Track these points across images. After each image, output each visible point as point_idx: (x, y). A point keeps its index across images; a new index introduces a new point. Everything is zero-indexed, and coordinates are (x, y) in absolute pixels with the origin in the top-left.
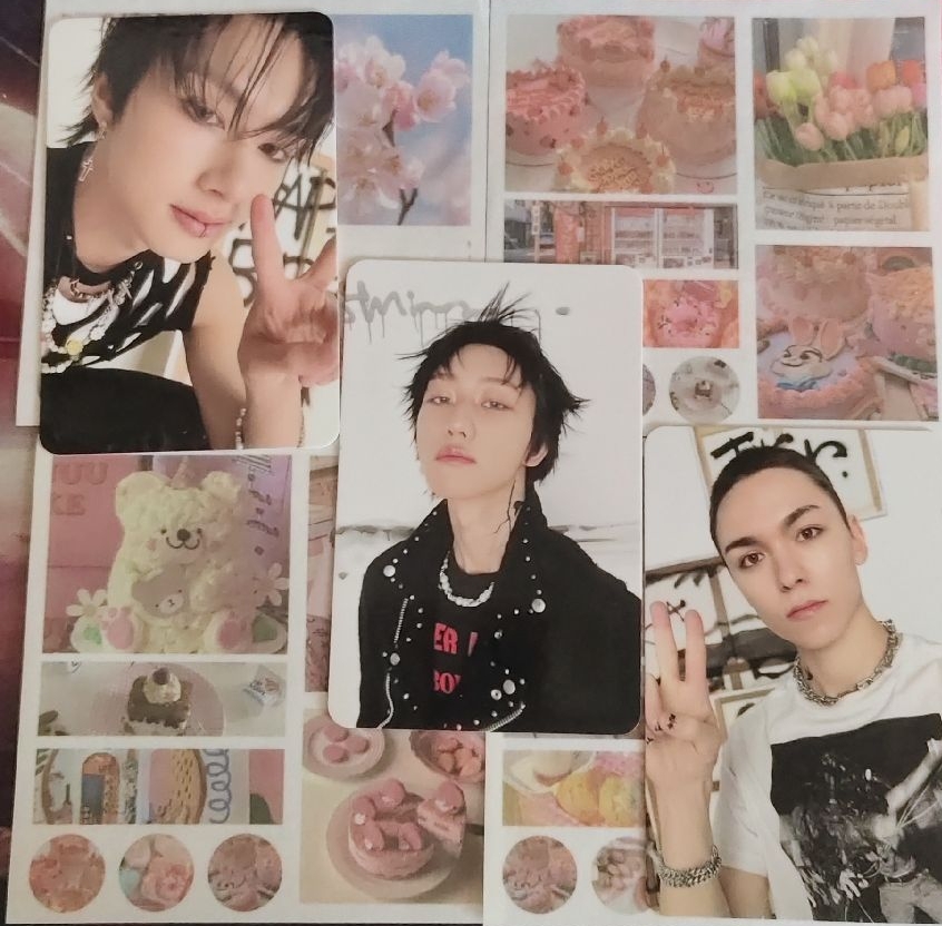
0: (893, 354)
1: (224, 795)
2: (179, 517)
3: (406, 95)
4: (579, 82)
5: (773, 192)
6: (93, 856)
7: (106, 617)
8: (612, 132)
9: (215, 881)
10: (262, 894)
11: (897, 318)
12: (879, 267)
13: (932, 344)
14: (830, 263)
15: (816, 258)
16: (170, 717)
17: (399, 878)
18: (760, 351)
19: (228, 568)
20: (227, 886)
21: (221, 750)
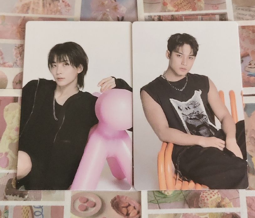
16: (21, 194)
21: (40, 206)
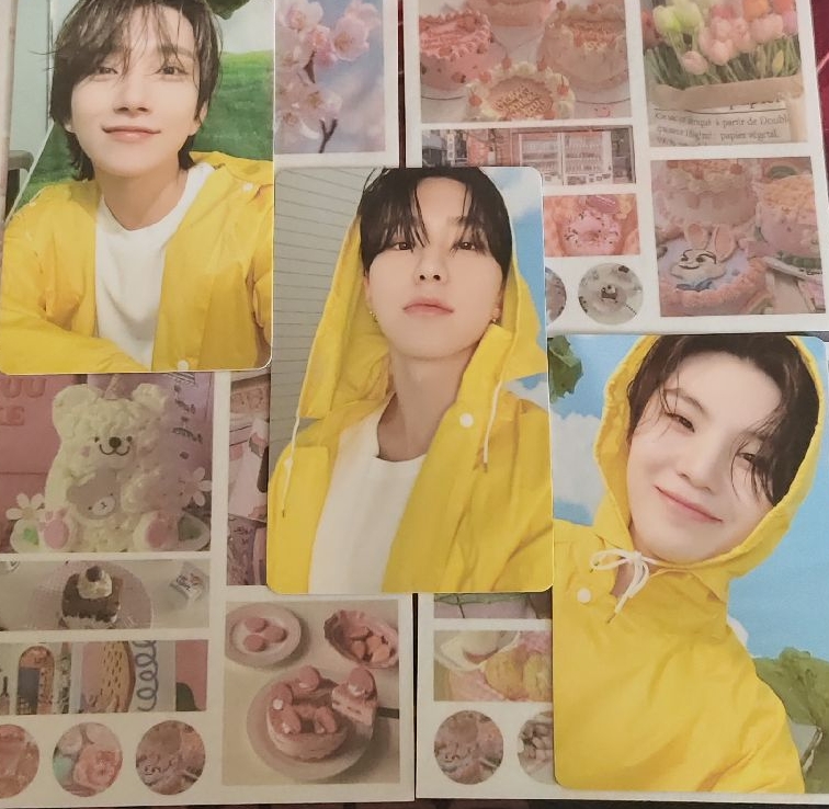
0: (781, 254)
1: (152, 684)
2: (112, 425)
3: (324, 37)
4: (485, 23)
5: (664, 113)
6: (28, 744)
7: (43, 519)
8: (515, 67)
9: (142, 767)
10: (186, 777)
11: (783, 221)
12: (764, 175)
13: (816, 243)
14: (719, 175)
15: (706, 171)
16: (101, 612)
17: (314, 760)
18: (659, 256)
19: (156, 472)
20: (153, 771)
21: (149, 642)
